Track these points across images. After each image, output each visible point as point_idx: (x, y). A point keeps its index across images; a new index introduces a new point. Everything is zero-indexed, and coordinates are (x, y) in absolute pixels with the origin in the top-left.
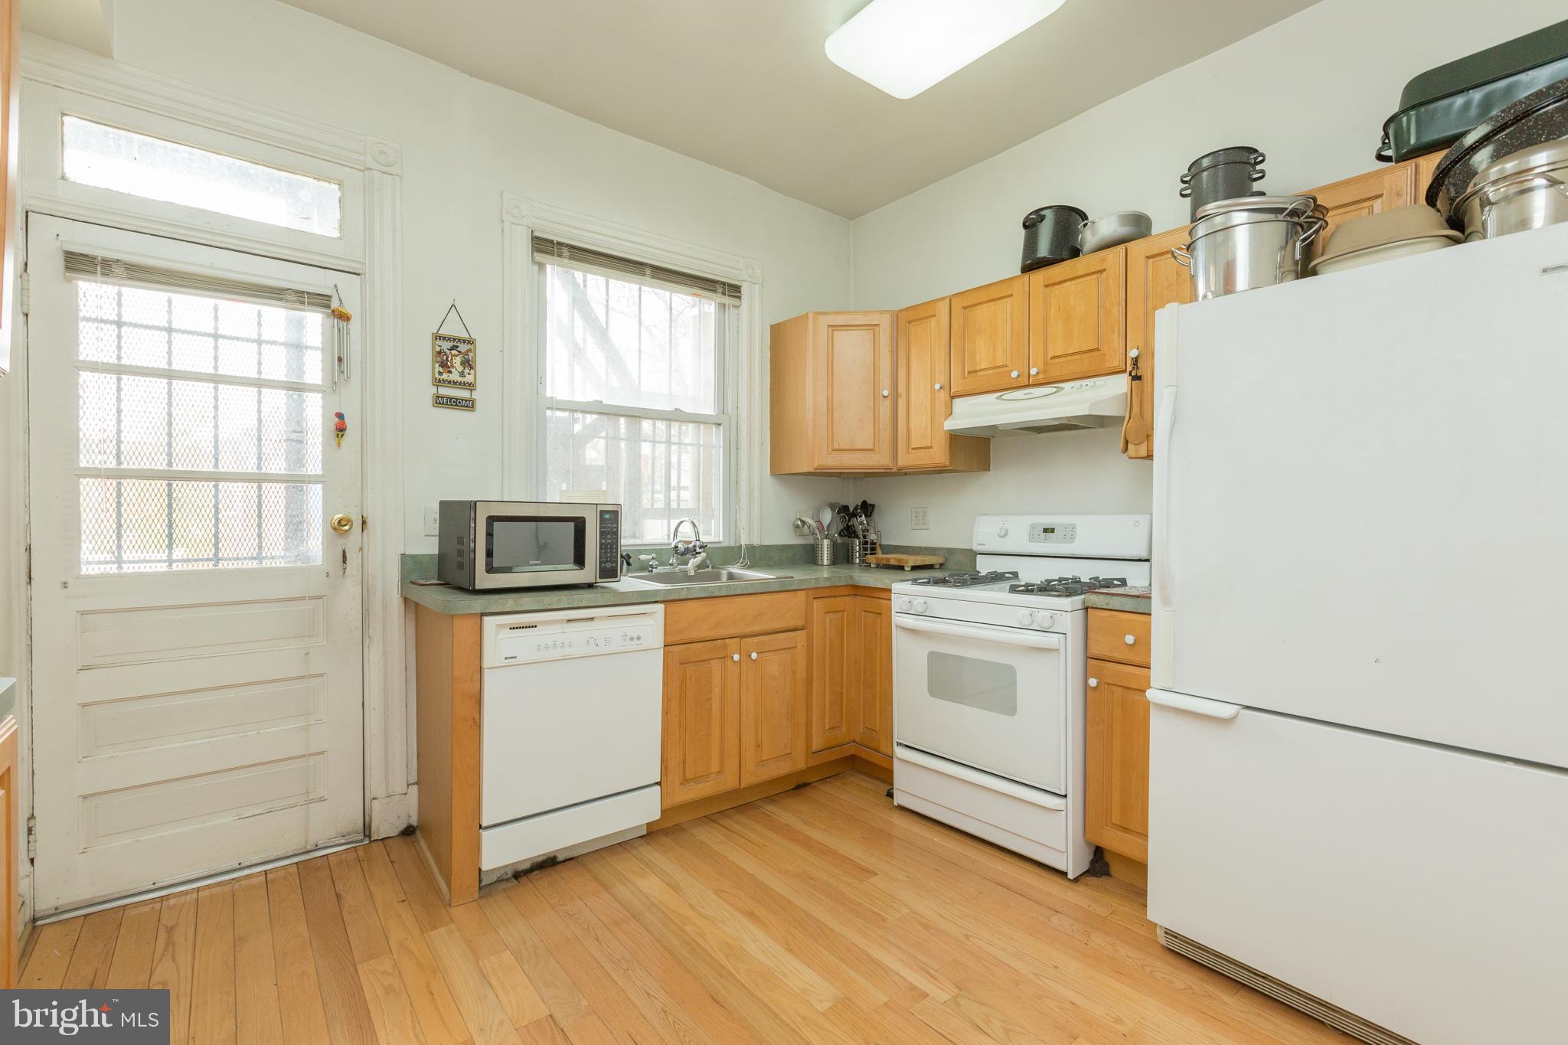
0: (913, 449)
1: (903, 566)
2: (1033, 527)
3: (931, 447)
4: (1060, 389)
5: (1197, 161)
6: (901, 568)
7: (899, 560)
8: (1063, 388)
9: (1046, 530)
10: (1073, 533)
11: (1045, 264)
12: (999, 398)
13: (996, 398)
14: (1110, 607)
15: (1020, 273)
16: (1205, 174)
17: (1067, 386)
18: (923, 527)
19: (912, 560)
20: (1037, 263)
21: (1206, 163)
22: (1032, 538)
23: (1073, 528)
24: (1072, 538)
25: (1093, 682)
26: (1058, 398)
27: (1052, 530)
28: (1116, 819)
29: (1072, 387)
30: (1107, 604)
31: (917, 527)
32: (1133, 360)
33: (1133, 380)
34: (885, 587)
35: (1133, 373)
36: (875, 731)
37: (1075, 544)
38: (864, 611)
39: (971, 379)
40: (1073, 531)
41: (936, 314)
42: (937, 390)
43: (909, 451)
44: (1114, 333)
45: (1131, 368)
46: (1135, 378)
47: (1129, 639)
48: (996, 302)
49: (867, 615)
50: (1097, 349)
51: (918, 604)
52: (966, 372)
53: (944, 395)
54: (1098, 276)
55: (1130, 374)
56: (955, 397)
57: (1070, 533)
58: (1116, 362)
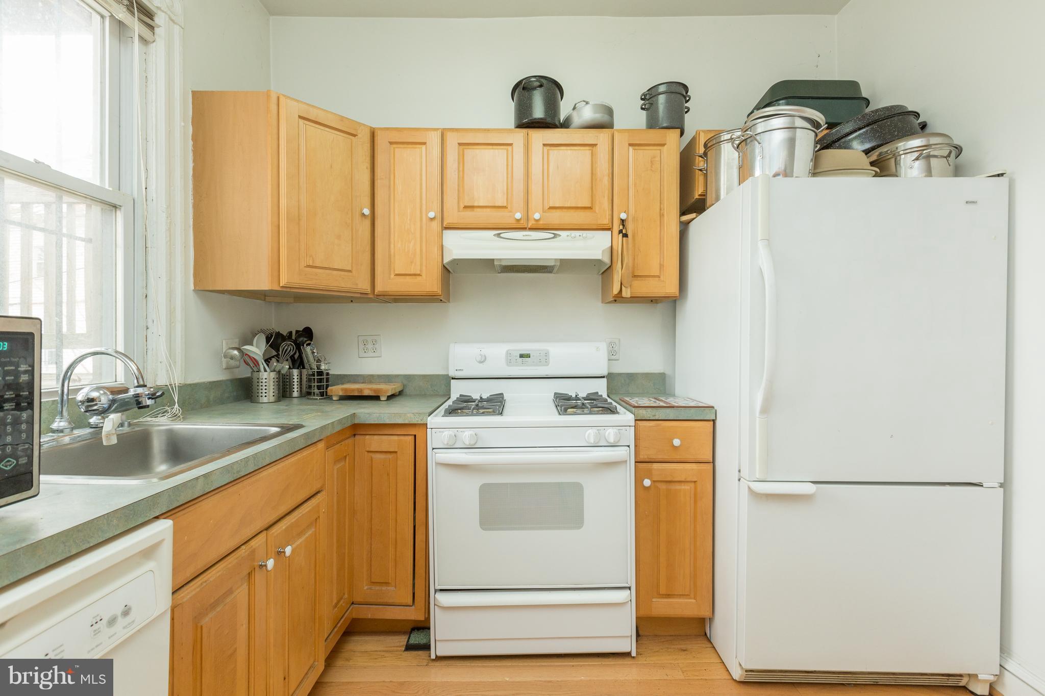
0: (397, 275)
1: (379, 396)
2: (508, 354)
3: (419, 275)
4: (555, 236)
5: (655, 86)
6: (376, 398)
7: (375, 390)
8: (560, 235)
9: (522, 356)
10: (547, 358)
11: (542, 125)
12: (498, 235)
13: (494, 235)
14: (657, 418)
15: (513, 127)
16: (661, 96)
17: (563, 234)
18: (374, 354)
19: (390, 388)
20: (533, 123)
21: (662, 89)
22: (509, 362)
23: (547, 354)
24: (548, 362)
25: (647, 482)
26: (553, 243)
27: (528, 356)
28: (663, 590)
29: (568, 236)
30: (654, 416)
31: (366, 355)
32: (623, 222)
33: (623, 237)
34: (407, 422)
35: (624, 232)
36: (387, 584)
37: (549, 366)
38: (368, 452)
39: (469, 214)
40: (546, 356)
41: (424, 143)
42: (432, 219)
43: (392, 276)
44: (604, 197)
45: (621, 227)
46: (625, 235)
47: (676, 442)
48: (495, 147)
49: (374, 456)
50: (590, 208)
51: (466, 437)
52: (462, 206)
53: (436, 225)
54: (590, 148)
55: (621, 232)
56: (447, 228)
57: (545, 358)
58: (606, 221)
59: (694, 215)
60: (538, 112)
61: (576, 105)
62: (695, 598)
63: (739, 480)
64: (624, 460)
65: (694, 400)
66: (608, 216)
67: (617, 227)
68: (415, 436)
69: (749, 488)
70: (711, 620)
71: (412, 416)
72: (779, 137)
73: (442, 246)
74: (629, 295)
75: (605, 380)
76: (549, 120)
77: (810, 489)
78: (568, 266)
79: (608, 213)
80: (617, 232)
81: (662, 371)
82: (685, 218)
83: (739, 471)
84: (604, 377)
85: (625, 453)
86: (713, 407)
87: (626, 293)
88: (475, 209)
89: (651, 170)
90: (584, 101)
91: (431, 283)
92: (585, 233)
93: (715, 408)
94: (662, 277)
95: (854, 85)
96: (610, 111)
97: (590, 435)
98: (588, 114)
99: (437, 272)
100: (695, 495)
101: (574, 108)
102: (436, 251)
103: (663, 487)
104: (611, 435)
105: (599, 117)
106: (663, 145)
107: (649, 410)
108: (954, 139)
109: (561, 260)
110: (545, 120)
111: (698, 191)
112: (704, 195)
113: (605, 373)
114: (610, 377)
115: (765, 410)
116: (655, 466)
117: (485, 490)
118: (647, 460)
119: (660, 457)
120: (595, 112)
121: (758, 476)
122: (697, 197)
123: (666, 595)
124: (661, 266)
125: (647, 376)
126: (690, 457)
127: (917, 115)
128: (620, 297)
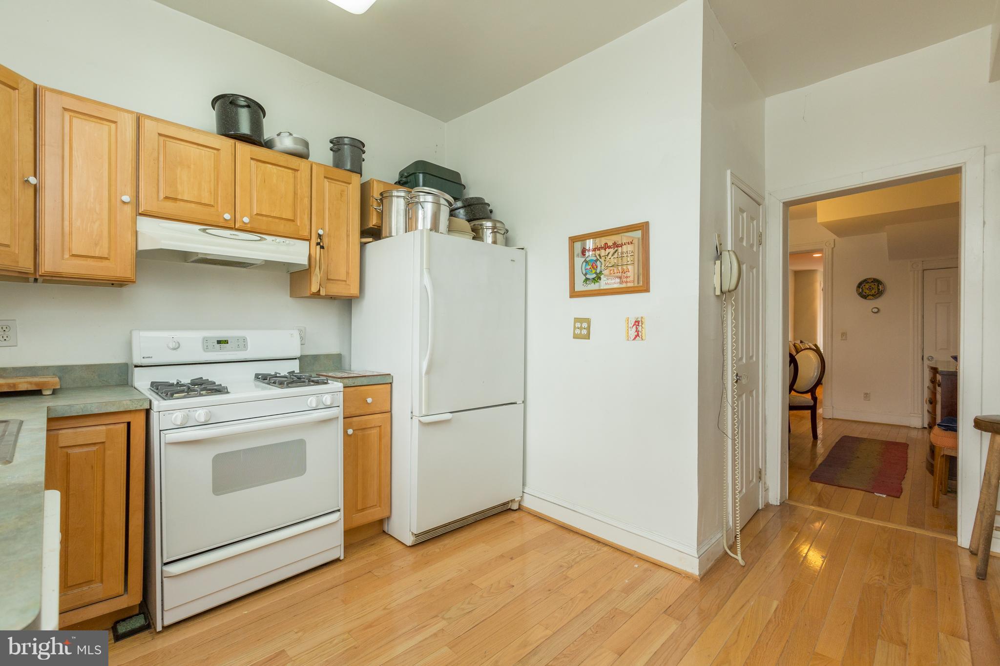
0: (73, 255)
1: (41, 390)
2: (205, 340)
3: (106, 259)
4: (262, 239)
5: (342, 137)
6: (37, 393)
7: (37, 384)
8: (265, 239)
9: (219, 342)
10: (245, 343)
12: (204, 230)
13: (199, 230)
14: (356, 384)
16: (346, 146)
17: (269, 238)
20: (239, 136)
21: (347, 141)
22: (206, 349)
23: (245, 340)
24: (245, 347)
25: (350, 431)
26: (260, 245)
27: (226, 342)
28: (359, 507)
29: (273, 240)
30: (354, 383)
32: (320, 236)
33: (321, 248)
34: (121, 409)
35: (321, 244)
36: (89, 582)
37: (248, 350)
38: (62, 447)
39: (169, 205)
40: (244, 342)
41: (115, 122)
42: (124, 203)
43: (67, 256)
44: (305, 214)
45: (319, 240)
46: (322, 247)
47: (369, 400)
48: (200, 147)
49: (70, 451)
50: (293, 221)
51: (201, 415)
52: (162, 196)
53: (129, 210)
54: (293, 172)
55: (318, 244)
56: (141, 214)
57: (243, 344)
58: (306, 233)
59: (371, 239)
60: (245, 128)
61: (281, 133)
62: (380, 506)
63: (412, 418)
64: (335, 417)
65: (370, 371)
66: (308, 230)
67: (314, 240)
68: (129, 424)
69: (419, 421)
70: (389, 518)
71: (129, 403)
72: (429, 208)
73: (136, 232)
74: (324, 294)
75: (297, 361)
76: (255, 138)
77: (449, 416)
78: (269, 265)
79: (308, 227)
80: (315, 244)
81: (338, 353)
82: (364, 240)
83: (412, 413)
84: (296, 359)
85: (338, 412)
86: (390, 374)
87: (323, 292)
88: (178, 202)
89: (341, 200)
90: (289, 132)
91: (120, 267)
92: (288, 241)
93: (392, 375)
94: (348, 282)
95: (457, 175)
96: (306, 144)
97: (312, 401)
98: (287, 143)
99: (129, 257)
100: (380, 435)
101: (279, 135)
102: (129, 237)
103: (360, 433)
104: (327, 399)
105: (299, 148)
106: (350, 184)
107: (350, 379)
108: (505, 225)
109: (266, 261)
110: (252, 136)
111: (372, 221)
112: (380, 227)
113: (298, 354)
114: (301, 359)
115: (428, 372)
116: (354, 419)
117: (217, 459)
118: (349, 416)
119: (358, 412)
120: (295, 144)
121: (424, 413)
122: (371, 226)
123: (361, 509)
124: (348, 273)
125: (328, 356)
126: (377, 410)
127: (489, 205)
128: (318, 295)
